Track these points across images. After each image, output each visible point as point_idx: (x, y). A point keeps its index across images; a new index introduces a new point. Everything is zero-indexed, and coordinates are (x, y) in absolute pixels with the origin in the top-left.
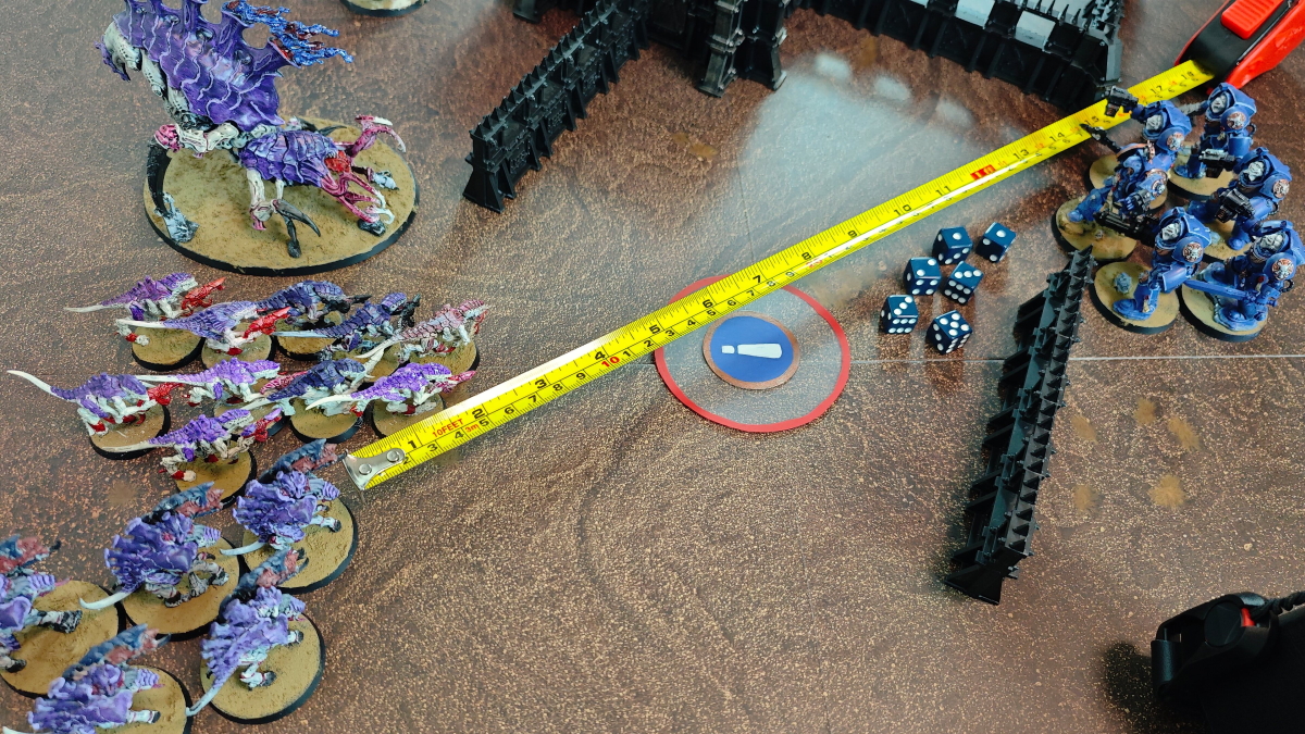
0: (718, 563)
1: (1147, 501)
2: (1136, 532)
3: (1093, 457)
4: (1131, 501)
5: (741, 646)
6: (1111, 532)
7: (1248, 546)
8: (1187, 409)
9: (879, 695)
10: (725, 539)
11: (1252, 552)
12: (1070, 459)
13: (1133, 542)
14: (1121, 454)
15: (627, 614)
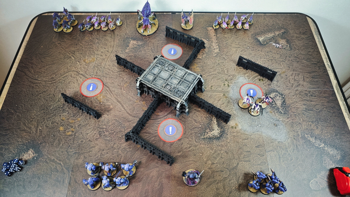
0: (67, 82)
1: (61, 126)
2: (58, 123)
3: (68, 121)
4: (62, 124)
5: (58, 83)
6: (59, 121)
7: (52, 136)
8: (72, 135)
9: (49, 94)
10: (69, 83)
11: (51, 136)
12: (69, 119)
13: (57, 123)
14: (68, 125)
15: (64, 74)
